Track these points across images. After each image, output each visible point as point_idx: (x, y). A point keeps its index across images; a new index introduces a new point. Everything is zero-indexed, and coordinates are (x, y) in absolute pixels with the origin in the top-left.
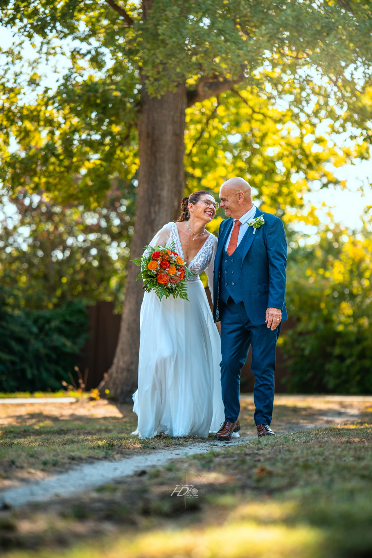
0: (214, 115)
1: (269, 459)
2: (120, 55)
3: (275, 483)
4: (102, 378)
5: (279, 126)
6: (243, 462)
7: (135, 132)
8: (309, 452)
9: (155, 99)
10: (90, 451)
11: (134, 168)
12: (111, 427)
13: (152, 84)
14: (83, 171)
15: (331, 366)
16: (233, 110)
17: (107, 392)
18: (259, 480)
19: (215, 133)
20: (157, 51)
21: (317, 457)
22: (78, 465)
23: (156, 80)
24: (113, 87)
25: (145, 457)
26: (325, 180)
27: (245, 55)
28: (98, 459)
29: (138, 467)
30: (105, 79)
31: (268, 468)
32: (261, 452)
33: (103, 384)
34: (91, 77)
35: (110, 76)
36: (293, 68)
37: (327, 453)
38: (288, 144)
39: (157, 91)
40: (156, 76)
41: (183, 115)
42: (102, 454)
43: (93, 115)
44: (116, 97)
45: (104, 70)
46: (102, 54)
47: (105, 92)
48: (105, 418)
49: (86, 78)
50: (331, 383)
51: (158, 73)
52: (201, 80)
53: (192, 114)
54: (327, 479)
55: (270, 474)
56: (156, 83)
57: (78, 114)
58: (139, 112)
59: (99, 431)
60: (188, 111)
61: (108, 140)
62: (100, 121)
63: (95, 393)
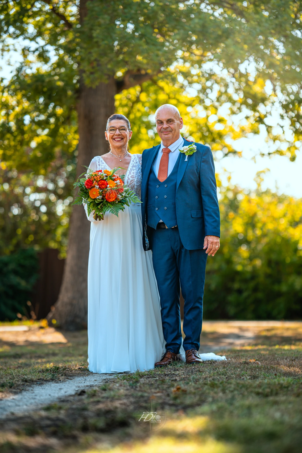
0: (138, 100)
1: (184, 379)
2: (61, 52)
3: (188, 401)
4: (49, 311)
5: (189, 109)
6: (163, 382)
7: (75, 114)
8: (215, 372)
9: (91, 88)
10: (40, 374)
11: (75, 143)
12: (57, 351)
13: (88, 77)
14: (33, 144)
15: (232, 298)
16: (153, 97)
17: (54, 322)
18: (175, 398)
19: (138, 115)
20: (92, 51)
21: (222, 376)
22: (30, 386)
23: (92, 73)
24: (57, 78)
25: (85, 378)
26: (226, 150)
27: (163, 55)
28: (47, 381)
29: (79, 387)
30: (50, 71)
31: (183, 386)
32: (177, 372)
33: (50, 315)
34: (38, 70)
35: (54, 69)
36: (200, 63)
37: (229, 373)
38: (197, 124)
39: (92, 82)
40: (92, 70)
41: (113, 100)
42: (50, 377)
43: (41, 100)
44: (59, 87)
45: (50, 64)
46: (47, 51)
47: (50, 82)
48: (52, 344)
49: (34, 71)
50: (232, 311)
51: (93, 68)
52: (127, 73)
53: (121, 100)
54: (230, 396)
55: (185, 392)
56: (92, 76)
57: (29, 99)
58: (78, 98)
59: (47, 355)
60: (118, 97)
61: (52, 120)
62: (46, 105)
63: (44, 323)
